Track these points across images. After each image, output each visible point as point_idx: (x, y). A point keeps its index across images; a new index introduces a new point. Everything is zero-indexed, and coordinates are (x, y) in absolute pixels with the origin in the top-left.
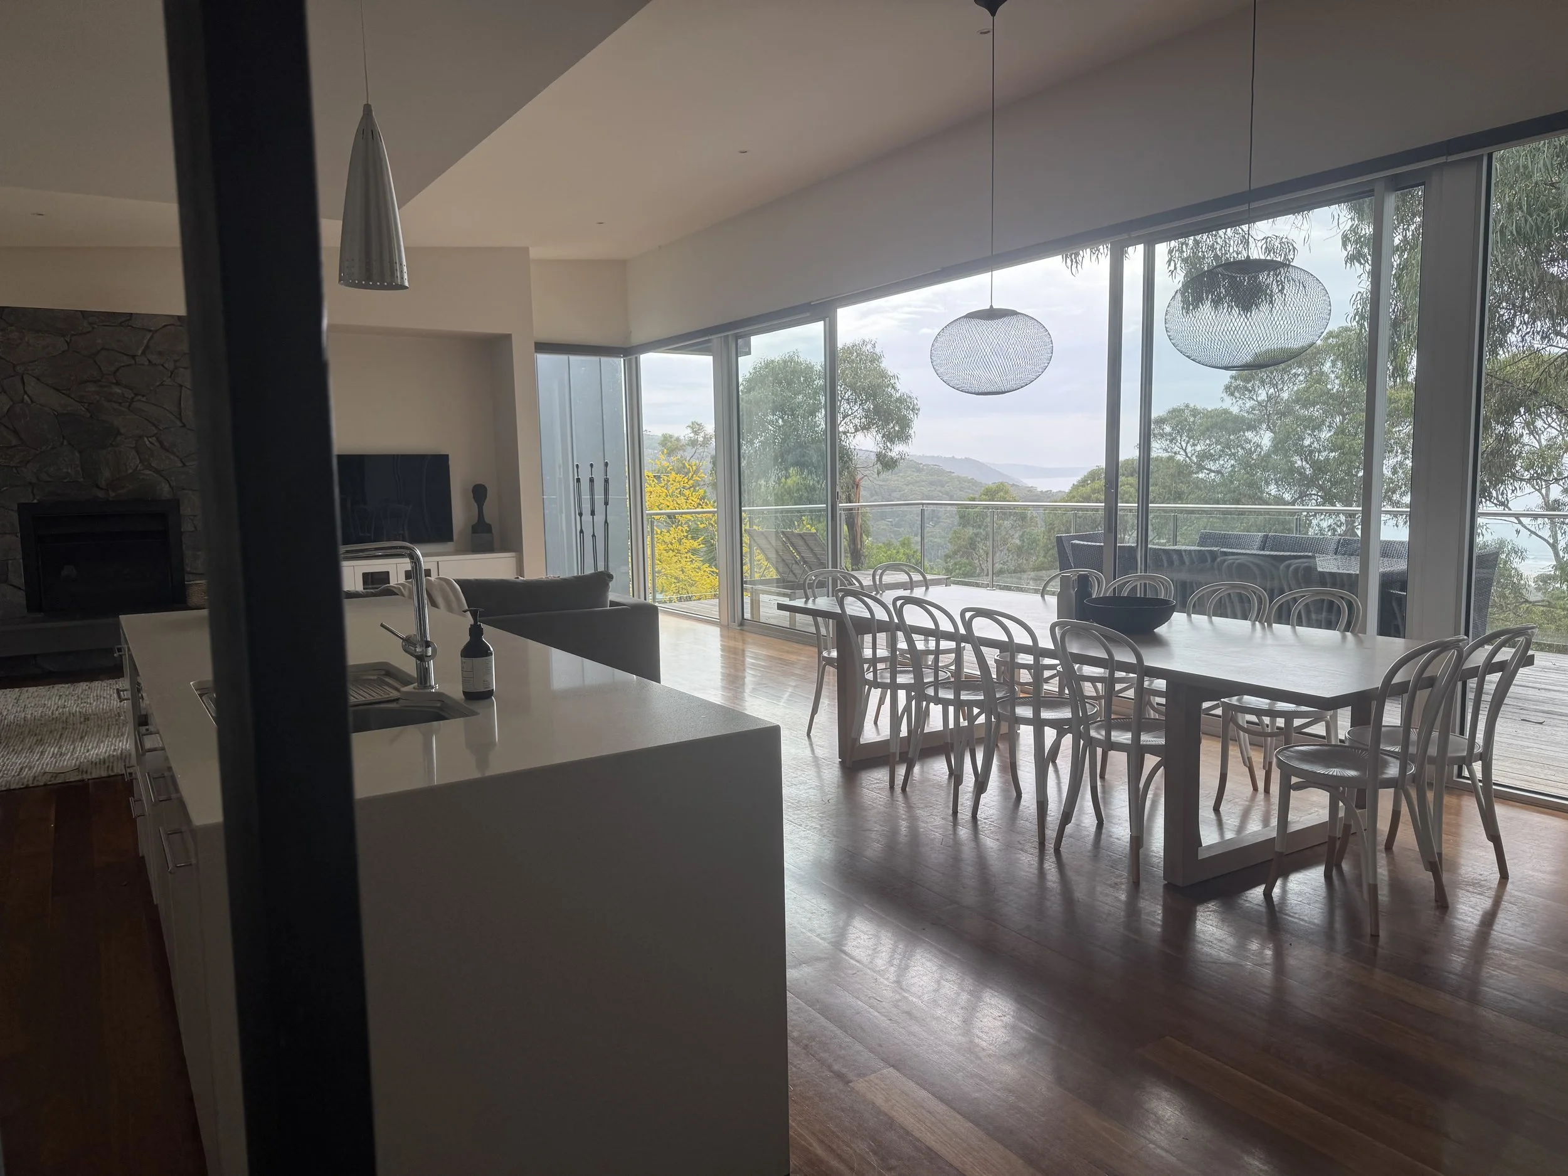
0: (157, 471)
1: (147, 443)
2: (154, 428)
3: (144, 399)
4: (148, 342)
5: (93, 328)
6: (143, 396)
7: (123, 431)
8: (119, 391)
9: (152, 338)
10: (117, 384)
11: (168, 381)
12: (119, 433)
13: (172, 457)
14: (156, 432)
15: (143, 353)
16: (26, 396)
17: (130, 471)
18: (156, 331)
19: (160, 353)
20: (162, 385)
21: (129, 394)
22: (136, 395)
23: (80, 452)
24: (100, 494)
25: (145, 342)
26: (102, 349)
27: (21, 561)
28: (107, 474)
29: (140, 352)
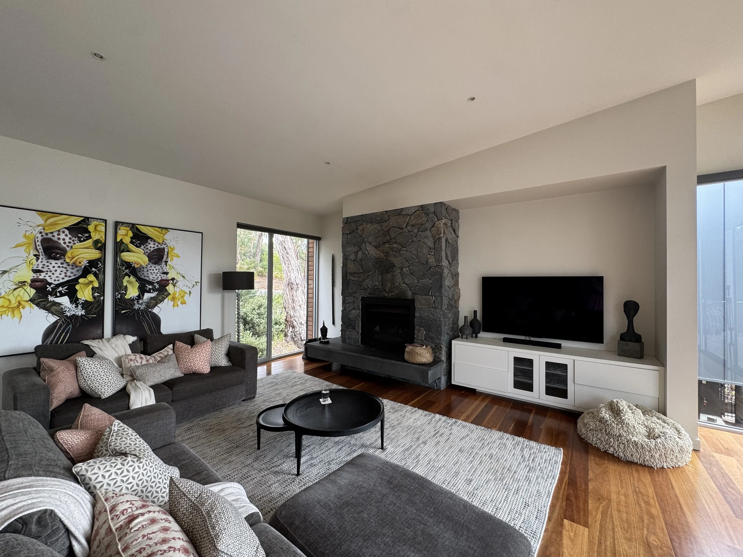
0: (407, 284)
1: (405, 270)
2: (407, 263)
3: (405, 249)
4: (408, 221)
5: (389, 218)
6: (405, 247)
7: (396, 265)
8: (396, 246)
9: (410, 218)
10: (395, 243)
11: (415, 239)
12: (395, 266)
13: (413, 277)
14: (408, 265)
15: (406, 227)
16: (366, 252)
17: (398, 284)
18: (412, 215)
19: (412, 226)
20: (413, 241)
21: (400, 247)
22: (402, 247)
23: (381, 275)
24: (386, 295)
25: (407, 221)
26: (392, 227)
27: (360, 321)
28: (389, 285)
29: (405, 226)
